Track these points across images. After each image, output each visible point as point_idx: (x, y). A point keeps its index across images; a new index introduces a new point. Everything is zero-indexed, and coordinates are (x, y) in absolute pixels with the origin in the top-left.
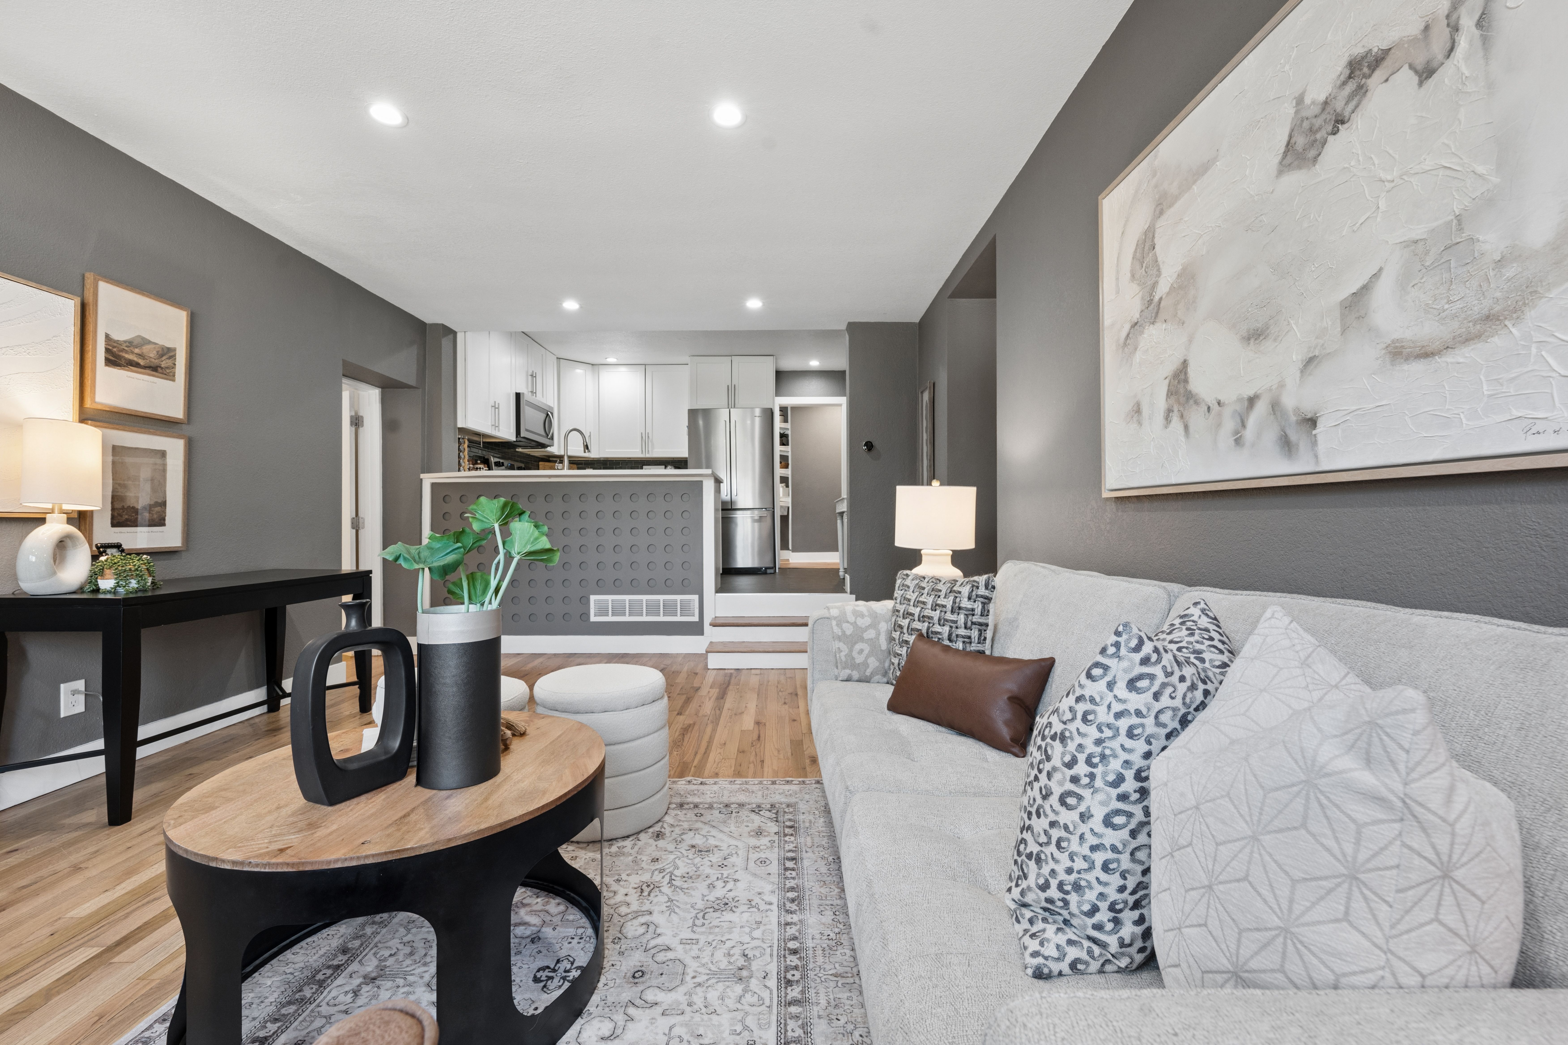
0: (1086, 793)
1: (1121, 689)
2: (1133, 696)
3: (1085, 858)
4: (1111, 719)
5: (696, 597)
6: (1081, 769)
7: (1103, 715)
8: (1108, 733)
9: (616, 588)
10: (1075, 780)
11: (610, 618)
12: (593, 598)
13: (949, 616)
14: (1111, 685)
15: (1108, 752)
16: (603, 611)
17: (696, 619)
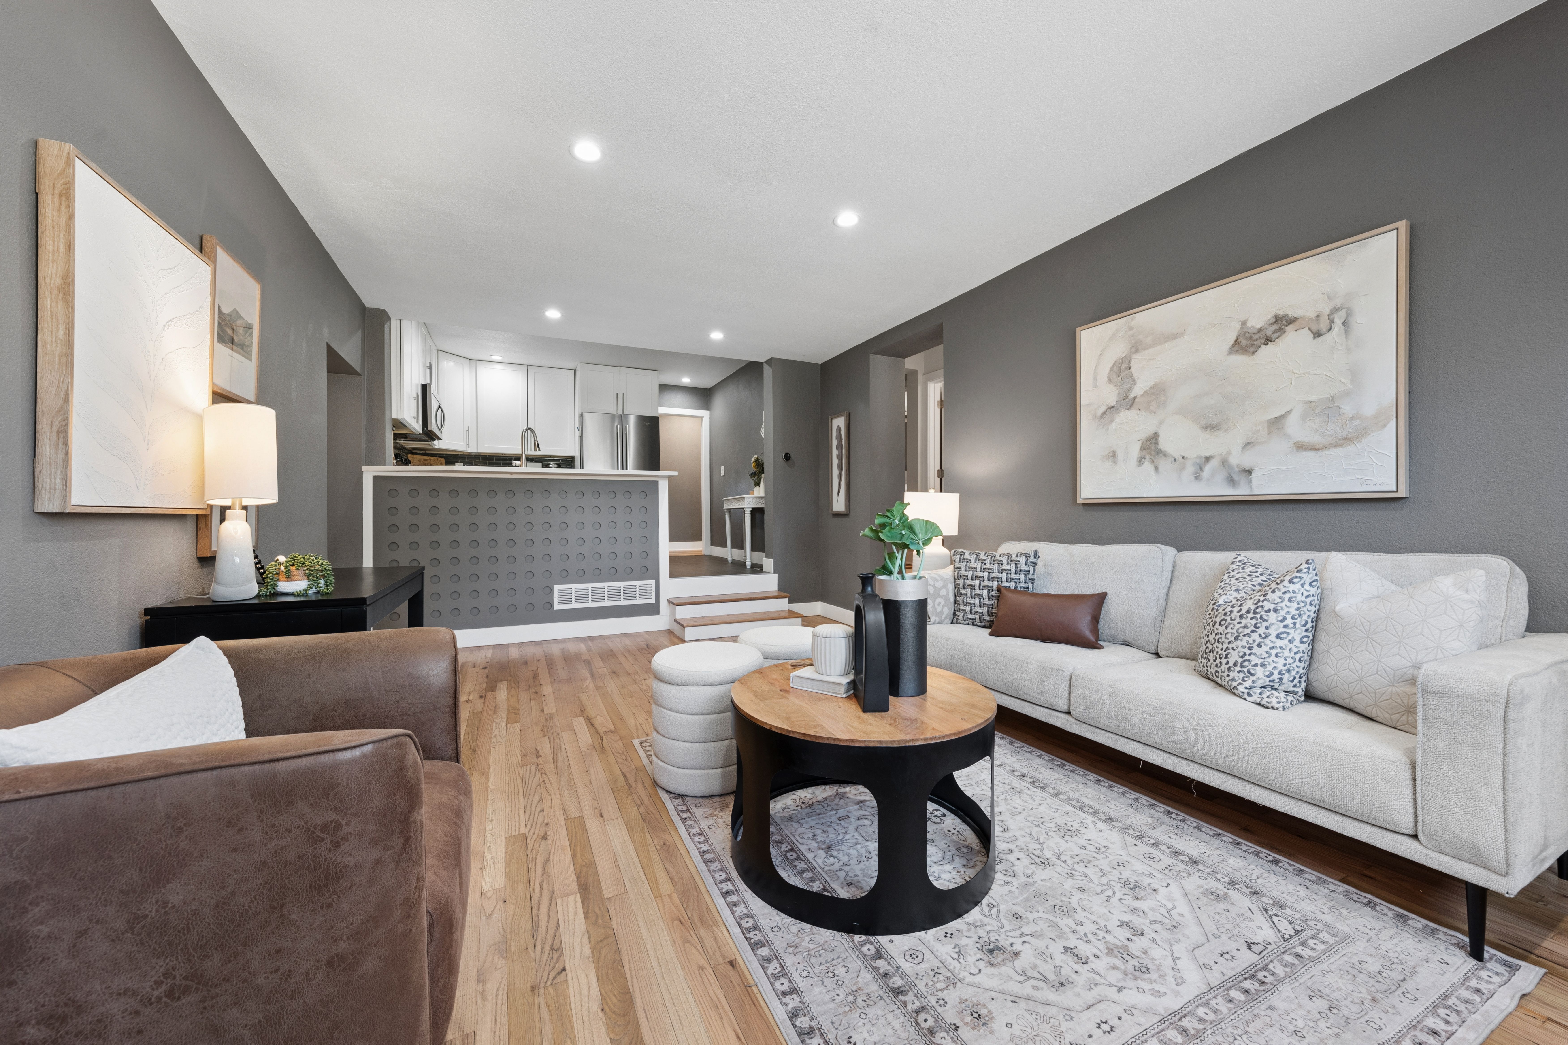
0: (1292, 631)
1: (1307, 587)
2: (1311, 589)
3: (1292, 658)
4: (1304, 599)
5: (653, 582)
6: (1289, 621)
7: (1299, 597)
8: (1302, 605)
9: (582, 576)
10: (1286, 626)
11: (574, 606)
12: (556, 588)
13: (1013, 576)
14: (1303, 585)
15: (1302, 612)
16: (566, 599)
17: (653, 601)
